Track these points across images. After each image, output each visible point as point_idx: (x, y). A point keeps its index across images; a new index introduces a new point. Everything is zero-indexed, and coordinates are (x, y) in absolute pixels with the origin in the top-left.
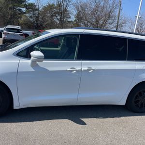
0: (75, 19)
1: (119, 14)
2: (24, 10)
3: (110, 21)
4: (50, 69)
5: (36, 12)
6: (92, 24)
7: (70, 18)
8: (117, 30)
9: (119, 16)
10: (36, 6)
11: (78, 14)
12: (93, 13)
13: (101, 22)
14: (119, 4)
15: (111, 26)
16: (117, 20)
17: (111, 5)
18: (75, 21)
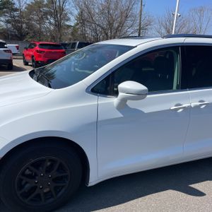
0: (76, 22)
3: (129, 22)
5: (16, 14)
7: (68, 19)
8: (139, 35)
9: (141, 15)
15: (131, 30)
16: (138, 21)
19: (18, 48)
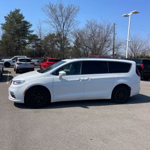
0: (74, 45)
1: (114, 37)
2: (27, 41)
3: (107, 44)
4: (69, 80)
5: (39, 42)
6: (90, 49)
7: (69, 44)
9: (114, 39)
10: (38, 37)
11: (77, 41)
12: (90, 39)
13: (98, 46)
14: (113, 30)
15: (108, 49)
16: (112, 44)
17: (106, 31)
18: (75, 46)
19: (38, 62)
